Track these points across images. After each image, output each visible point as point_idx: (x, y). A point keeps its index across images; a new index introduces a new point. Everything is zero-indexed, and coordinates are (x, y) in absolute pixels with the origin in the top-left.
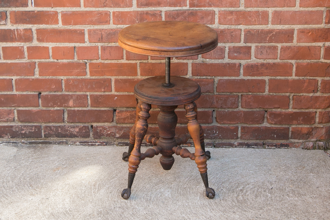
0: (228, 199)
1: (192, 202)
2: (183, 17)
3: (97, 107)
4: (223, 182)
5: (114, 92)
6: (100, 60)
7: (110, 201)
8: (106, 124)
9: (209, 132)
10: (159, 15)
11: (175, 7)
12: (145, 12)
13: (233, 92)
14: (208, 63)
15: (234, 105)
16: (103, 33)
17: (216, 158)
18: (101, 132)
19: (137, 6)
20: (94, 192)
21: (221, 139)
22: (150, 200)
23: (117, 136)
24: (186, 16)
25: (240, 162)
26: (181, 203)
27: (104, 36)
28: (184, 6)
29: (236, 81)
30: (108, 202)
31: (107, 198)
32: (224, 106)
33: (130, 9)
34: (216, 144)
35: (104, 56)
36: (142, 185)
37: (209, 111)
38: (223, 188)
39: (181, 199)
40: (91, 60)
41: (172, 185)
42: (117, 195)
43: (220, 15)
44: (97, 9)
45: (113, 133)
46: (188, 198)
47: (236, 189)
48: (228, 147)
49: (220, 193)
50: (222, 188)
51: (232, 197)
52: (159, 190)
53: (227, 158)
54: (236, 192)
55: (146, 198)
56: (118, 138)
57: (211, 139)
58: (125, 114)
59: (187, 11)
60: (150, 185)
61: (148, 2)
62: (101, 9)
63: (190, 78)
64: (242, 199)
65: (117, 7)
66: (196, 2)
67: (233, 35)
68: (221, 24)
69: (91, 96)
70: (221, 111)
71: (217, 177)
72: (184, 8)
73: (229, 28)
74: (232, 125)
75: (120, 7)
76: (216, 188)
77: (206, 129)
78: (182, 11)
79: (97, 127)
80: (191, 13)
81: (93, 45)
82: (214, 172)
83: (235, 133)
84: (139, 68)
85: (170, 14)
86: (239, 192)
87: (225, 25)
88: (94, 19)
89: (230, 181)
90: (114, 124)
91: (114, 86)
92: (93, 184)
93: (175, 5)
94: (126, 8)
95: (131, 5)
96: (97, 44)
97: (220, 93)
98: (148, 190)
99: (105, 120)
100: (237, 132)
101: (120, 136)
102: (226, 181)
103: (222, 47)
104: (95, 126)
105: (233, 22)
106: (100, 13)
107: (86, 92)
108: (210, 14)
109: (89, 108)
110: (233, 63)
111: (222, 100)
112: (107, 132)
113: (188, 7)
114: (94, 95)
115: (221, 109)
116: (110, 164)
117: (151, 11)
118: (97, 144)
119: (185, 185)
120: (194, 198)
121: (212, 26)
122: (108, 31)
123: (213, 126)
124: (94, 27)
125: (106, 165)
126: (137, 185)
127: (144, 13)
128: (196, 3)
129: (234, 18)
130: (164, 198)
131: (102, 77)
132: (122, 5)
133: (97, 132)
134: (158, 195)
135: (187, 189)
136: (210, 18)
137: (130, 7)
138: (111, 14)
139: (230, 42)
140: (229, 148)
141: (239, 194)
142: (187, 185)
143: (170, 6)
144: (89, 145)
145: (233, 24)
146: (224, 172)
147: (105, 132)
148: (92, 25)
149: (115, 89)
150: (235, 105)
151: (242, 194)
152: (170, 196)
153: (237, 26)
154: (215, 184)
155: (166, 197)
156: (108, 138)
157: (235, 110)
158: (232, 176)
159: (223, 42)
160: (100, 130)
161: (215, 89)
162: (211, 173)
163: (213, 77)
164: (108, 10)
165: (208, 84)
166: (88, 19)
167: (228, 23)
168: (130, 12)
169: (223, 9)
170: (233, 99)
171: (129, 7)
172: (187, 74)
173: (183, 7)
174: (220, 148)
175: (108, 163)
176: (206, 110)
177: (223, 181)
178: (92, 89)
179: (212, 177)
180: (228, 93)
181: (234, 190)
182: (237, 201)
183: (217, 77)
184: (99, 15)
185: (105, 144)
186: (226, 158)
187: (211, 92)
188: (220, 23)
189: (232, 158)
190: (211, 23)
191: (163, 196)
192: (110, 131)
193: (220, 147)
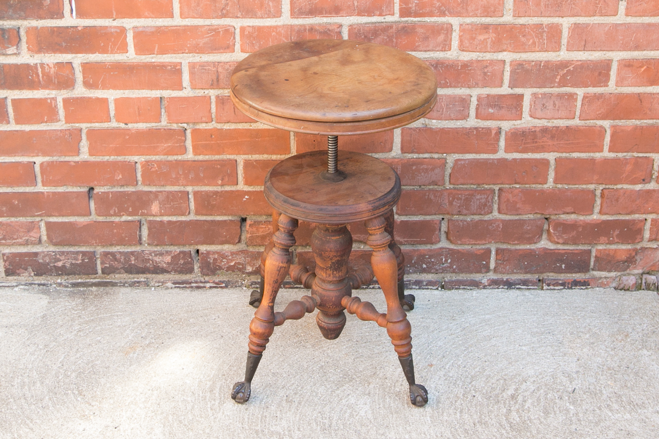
0: (490, 420)
1: (417, 430)
2: (385, 38)
3: (207, 215)
4: (472, 377)
5: (242, 186)
6: (213, 122)
7: (247, 431)
8: (227, 248)
9: (433, 260)
10: (336, 32)
11: (369, 15)
12: (308, 28)
13: (483, 184)
14: (434, 127)
15: (484, 209)
16: (220, 70)
17: (450, 316)
18: (216, 262)
19: (291, 15)
20: (211, 409)
21: (456, 273)
22: (330, 426)
23: (249, 270)
24: (393, 35)
25: (499, 325)
26: (395, 433)
27: (221, 77)
28: (389, 15)
29: (491, 161)
30: (243, 433)
31: (241, 423)
32: (465, 212)
33: (276, 21)
34: (445, 282)
35: (221, 115)
36: (309, 388)
37: (433, 221)
38: (476, 392)
39: (393, 424)
40: (194, 123)
41: (371, 386)
42: (260, 416)
43: (462, 33)
44: (208, 22)
45: (239, 264)
46: (408, 421)
47: (501, 394)
48: (468, 288)
49: (471, 406)
50: (473, 393)
51: (498, 415)
52: (346, 399)
53: (472, 316)
54: (502, 402)
55: (322, 421)
56: (250, 274)
57: (437, 273)
58: (265, 228)
59: (394, 25)
60: (326, 387)
61: (313, 6)
62: (216, 22)
63: (397, 156)
64: (518, 419)
65: (250, 16)
66: (413, 6)
67: (488, 72)
68: (463, 51)
69: (196, 194)
70: (457, 221)
71: (460, 363)
72: (389, 19)
73: (479, 59)
74: (478, 247)
75: (254, 16)
76: (461, 393)
77: (426, 255)
78: (384, 25)
79: (208, 253)
80: (404, 28)
81: (200, 93)
82: (451, 350)
83: (484, 263)
84: (295, 138)
85: (360, 31)
86: (509, 401)
87: (471, 53)
88: (202, 42)
89: (487, 373)
90: (242, 246)
91: (243, 175)
92: (208, 386)
93: (370, 13)
94: (269, 19)
95: (278, 14)
96: (207, 92)
97: (458, 185)
98: (323, 400)
99: (224, 239)
100: (488, 260)
101: (254, 269)
102: (478, 373)
103: (464, 97)
104: (205, 252)
105: (489, 46)
106: (214, 31)
107: (184, 186)
108: (443, 31)
109: (192, 217)
110: (484, 128)
111: (461, 199)
112: (228, 263)
113: (397, 15)
114: (202, 191)
115: (457, 216)
116: (239, 334)
117: (320, 25)
118: (208, 285)
119: (396, 384)
120: (420, 419)
121: (445, 55)
122: (230, 66)
123: (441, 248)
124: (200, 57)
125: (230, 338)
126: (299, 388)
127: (305, 30)
128: (414, 9)
129: (492, 38)
130: (358, 422)
131: (217, 157)
132: (259, 14)
133: (209, 263)
134: (345, 412)
135: (401, 395)
136: (441, 38)
137: (277, 17)
138: (238, 31)
139: (480, 85)
140: (471, 289)
141: (510, 407)
142: (401, 385)
143: (359, 14)
144: (192, 287)
145: (489, 49)
146: (470, 350)
147: (224, 262)
148: (196, 55)
149: (244, 179)
150: (486, 208)
151: (517, 407)
152: (370, 416)
153: (495, 54)
154: (458, 383)
155: (362, 418)
156: (230, 274)
157: (486, 218)
158: (488, 361)
159: (467, 86)
160: (215, 259)
161: (447, 179)
162: (445, 355)
163: (445, 155)
164: (231, 24)
165: (433, 169)
166: (189, 42)
167: (478, 48)
168: (276, 27)
169: (468, 20)
170: (483, 196)
171: (274, 17)
172: (391, 150)
173: (386, 17)
174: (453, 291)
175: (234, 332)
176: (428, 218)
177: (473, 374)
178: (197, 181)
179: (449, 365)
180: (472, 186)
181: (497, 396)
182: (509, 425)
183: (453, 154)
184: (211, 33)
185: (224, 285)
186: (470, 315)
187: (440, 184)
188: (462, 48)
189: (482, 315)
190: (443, 49)
191: (356, 415)
192: (234, 260)
193: (453, 289)
